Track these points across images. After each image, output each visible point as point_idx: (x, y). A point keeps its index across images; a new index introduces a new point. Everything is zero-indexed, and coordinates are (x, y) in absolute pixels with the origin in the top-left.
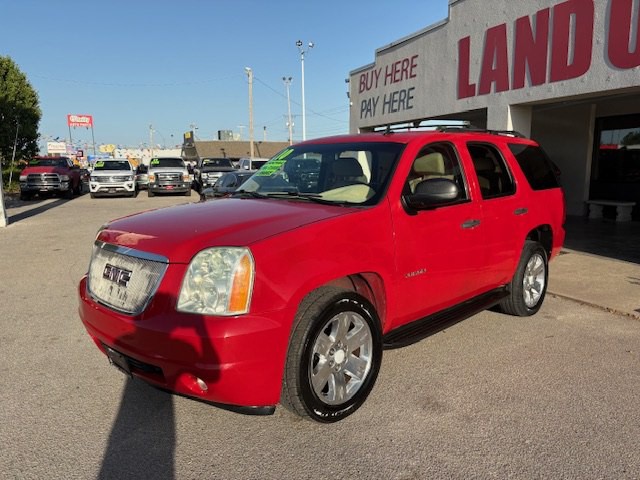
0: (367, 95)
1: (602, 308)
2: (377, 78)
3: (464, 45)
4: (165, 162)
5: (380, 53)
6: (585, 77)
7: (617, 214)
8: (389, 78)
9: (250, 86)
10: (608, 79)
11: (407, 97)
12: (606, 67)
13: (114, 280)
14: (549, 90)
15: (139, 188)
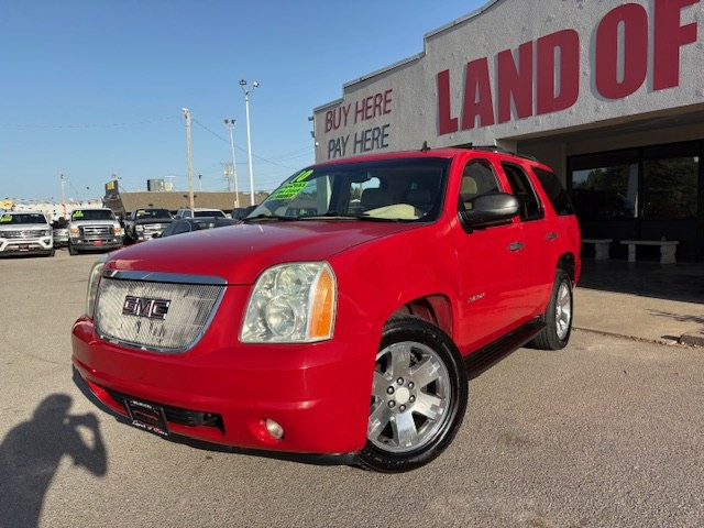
0: (335, 134)
1: (626, 337)
2: (346, 115)
3: (443, 78)
4: (89, 215)
5: (348, 89)
6: (573, 108)
7: (595, 252)
8: (360, 115)
9: (189, 130)
10: (597, 110)
11: (381, 133)
12: (594, 99)
13: (143, 314)
14: (537, 123)
15: (58, 245)
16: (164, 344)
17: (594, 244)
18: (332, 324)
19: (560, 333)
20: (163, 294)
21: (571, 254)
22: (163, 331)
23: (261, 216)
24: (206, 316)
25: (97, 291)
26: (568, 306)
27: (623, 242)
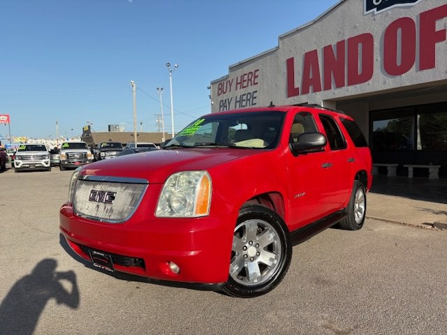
0: (224, 97)
1: (400, 223)
2: (230, 86)
3: (290, 63)
4: (72, 146)
5: (232, 69)
6: (370, 82)
7: (387, 172)
8: (239, 86)
9: (134, 94)
10: (385, 83)
11: (252, 96)
12: (383, 76)
13: (101, 200)
14: (348, 91)
15: (53, 165)
16: (111, 218)
17: (386, 167)
18: (208, 206)
19: (357, 220)
20: (112, 189)
21: (365, 171)
22: (112, 210)
23: (173, 145)
24: (137, 201)
25: (74, 188)
26: (363, 204)
27: (405, 166)
